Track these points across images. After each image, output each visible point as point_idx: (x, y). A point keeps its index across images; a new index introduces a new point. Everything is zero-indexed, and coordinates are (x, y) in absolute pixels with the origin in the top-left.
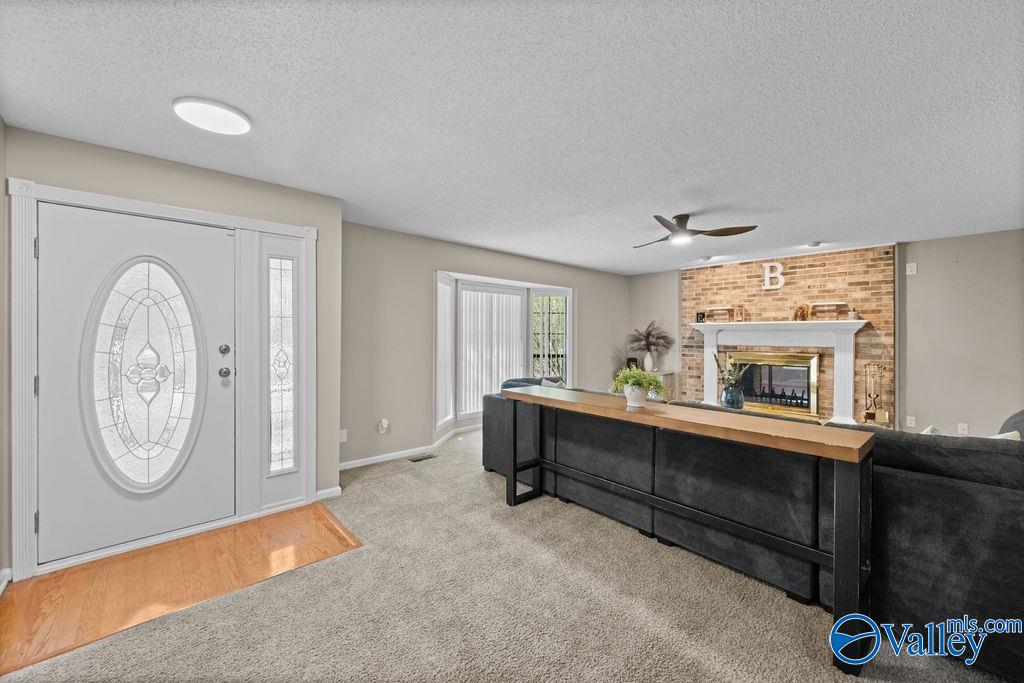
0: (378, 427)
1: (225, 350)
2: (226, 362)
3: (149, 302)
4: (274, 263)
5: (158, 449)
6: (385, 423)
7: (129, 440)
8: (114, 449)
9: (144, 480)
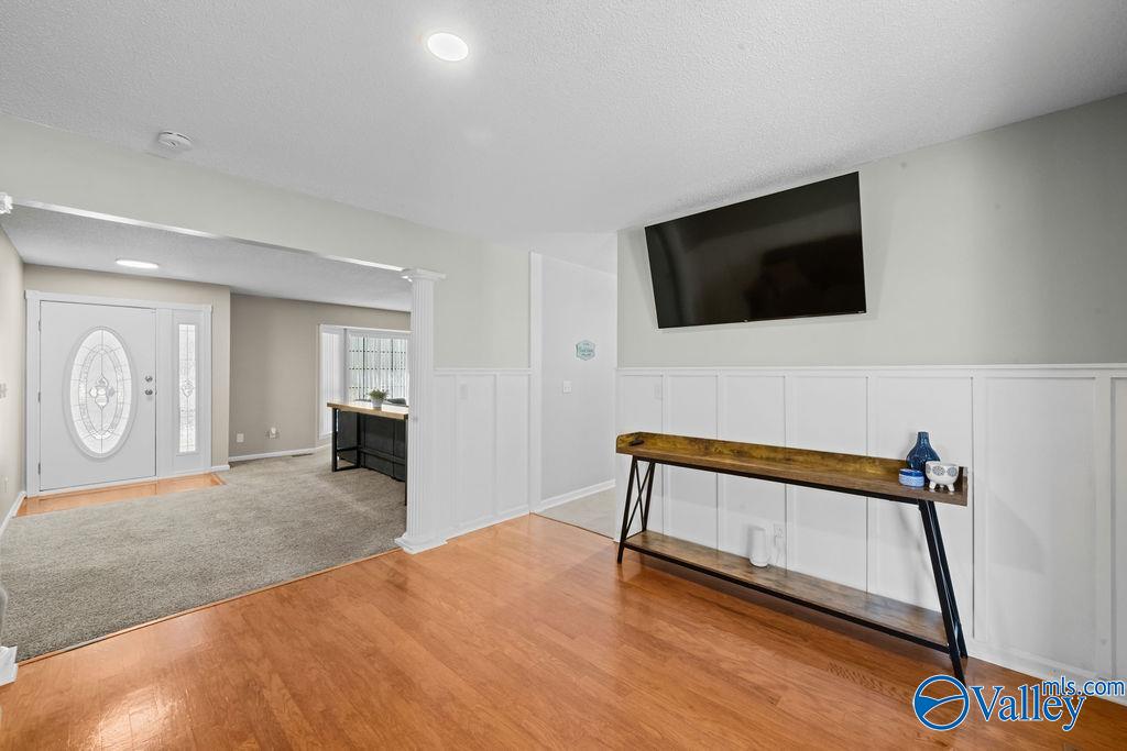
0: (268, 434)
1: (149, 380)
2: (150, 386)
3: (102, 352)
4: (182, 327)
5: (108, 434)
6: (273, 431)
7: (90, 428)
8: (82, 433)
9: (99, 451)
